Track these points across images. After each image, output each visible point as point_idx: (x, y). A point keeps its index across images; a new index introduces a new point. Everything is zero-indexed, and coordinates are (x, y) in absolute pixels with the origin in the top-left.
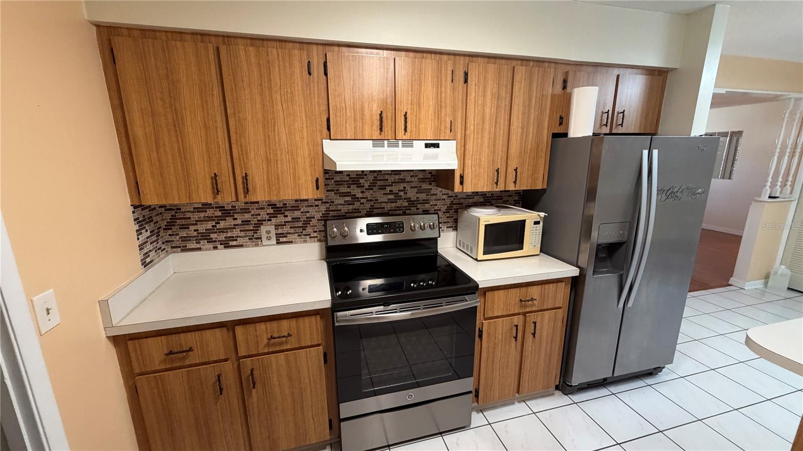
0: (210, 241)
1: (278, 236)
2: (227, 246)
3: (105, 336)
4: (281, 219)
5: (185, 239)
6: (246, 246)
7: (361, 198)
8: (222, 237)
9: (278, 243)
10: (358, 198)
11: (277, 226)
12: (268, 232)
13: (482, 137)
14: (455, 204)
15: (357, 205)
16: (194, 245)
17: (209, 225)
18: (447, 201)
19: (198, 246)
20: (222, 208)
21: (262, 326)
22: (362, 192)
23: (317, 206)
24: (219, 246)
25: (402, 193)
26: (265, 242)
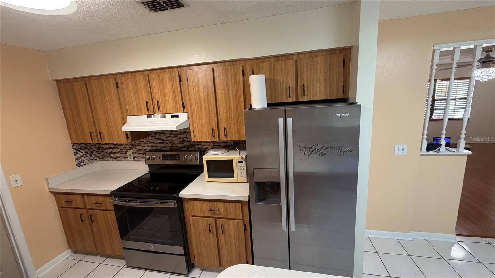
0: (111, 157)
1: (134, 157)
2: (117, 160)
3: (48, 191)
4: (134, 150)
5: (103, 156)
6: (124, 161)
7: (166, 141)
8: (115, 156)
9: (135, 160)
10: (165, 141)
11: (133, 153)
12: (130, 155)
13: (201, 110)
14: (216, 145)
15: (165, 144)
16: (106, 159)
17: (110, 150)
18: (211, 144)
19: (107, 159)
20: (113, 144)
21: (92, 197)
22: (167, 138)
23: (148, 144)
24: (114, 160)
25: (185, 139)
26: (129, 159)
